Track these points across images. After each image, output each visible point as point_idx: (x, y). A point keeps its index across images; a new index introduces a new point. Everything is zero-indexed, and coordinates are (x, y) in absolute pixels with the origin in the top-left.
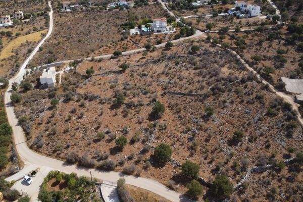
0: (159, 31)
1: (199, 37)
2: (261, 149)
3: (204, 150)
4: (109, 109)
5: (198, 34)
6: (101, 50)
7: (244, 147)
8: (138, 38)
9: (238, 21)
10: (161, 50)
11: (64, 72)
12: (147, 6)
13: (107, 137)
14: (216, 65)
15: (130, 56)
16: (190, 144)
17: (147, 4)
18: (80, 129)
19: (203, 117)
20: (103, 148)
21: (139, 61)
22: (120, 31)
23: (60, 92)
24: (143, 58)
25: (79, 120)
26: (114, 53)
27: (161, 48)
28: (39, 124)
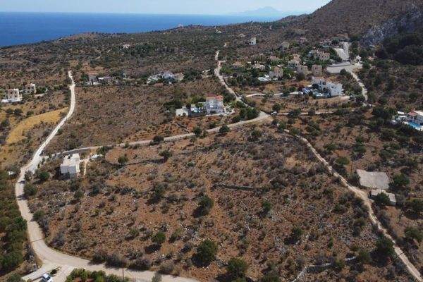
0: (213, 112)
1: (264, 120)
2: (322, 248)
3: (256, 249)
4: (146, 203)
5: (263, 117)
6: (138, 134)
7: (303, 245)
8: (186, 120)
9: (314, 101)
10: (214, 135)
11: (90, 160)
12: (201, 80)
13: (142, 234)
14: (281, 154)
15: (174, 142)
16: (241, 243)
17: (200, 78)
18: (110, 226)
19: (258, 214)
20: (137, 246)
21: (185, 149)
22: (163, 112)
23: (84, 184)
24: (190, 145)
25: (108, 216)
26: (155, 139)
27: (215, 133)
28: (59, 219)
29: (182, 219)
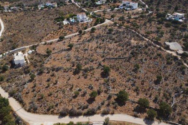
0: (82, 21)
1: (109, 23)
2: (173, 83)
3: (143, 90)
4: (73, 74)
5: (107, 22)
6: (48, 36)
7: (164, 84)
9: (127, 12)
11: (28, 54)
12: (66, 6)
14: (126, 39)
15: (71, 39)
16: (134, 88)
18: (59, 92)
19: (133, 70)
21: (78, 41)
22: (56, 23)
23: (32, 68)
24: (79, 39)
25: (55, 86)
26: (60, 38)
28: (27, 93)
29: (98, 80)
